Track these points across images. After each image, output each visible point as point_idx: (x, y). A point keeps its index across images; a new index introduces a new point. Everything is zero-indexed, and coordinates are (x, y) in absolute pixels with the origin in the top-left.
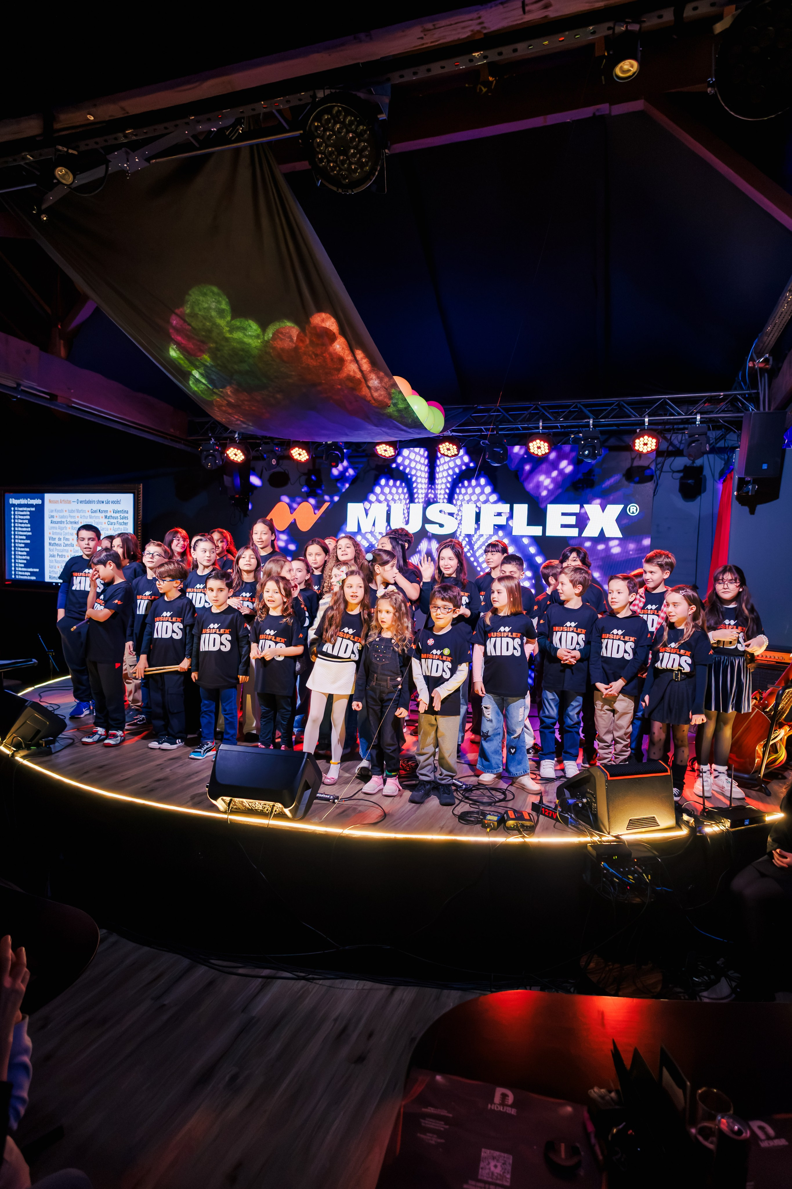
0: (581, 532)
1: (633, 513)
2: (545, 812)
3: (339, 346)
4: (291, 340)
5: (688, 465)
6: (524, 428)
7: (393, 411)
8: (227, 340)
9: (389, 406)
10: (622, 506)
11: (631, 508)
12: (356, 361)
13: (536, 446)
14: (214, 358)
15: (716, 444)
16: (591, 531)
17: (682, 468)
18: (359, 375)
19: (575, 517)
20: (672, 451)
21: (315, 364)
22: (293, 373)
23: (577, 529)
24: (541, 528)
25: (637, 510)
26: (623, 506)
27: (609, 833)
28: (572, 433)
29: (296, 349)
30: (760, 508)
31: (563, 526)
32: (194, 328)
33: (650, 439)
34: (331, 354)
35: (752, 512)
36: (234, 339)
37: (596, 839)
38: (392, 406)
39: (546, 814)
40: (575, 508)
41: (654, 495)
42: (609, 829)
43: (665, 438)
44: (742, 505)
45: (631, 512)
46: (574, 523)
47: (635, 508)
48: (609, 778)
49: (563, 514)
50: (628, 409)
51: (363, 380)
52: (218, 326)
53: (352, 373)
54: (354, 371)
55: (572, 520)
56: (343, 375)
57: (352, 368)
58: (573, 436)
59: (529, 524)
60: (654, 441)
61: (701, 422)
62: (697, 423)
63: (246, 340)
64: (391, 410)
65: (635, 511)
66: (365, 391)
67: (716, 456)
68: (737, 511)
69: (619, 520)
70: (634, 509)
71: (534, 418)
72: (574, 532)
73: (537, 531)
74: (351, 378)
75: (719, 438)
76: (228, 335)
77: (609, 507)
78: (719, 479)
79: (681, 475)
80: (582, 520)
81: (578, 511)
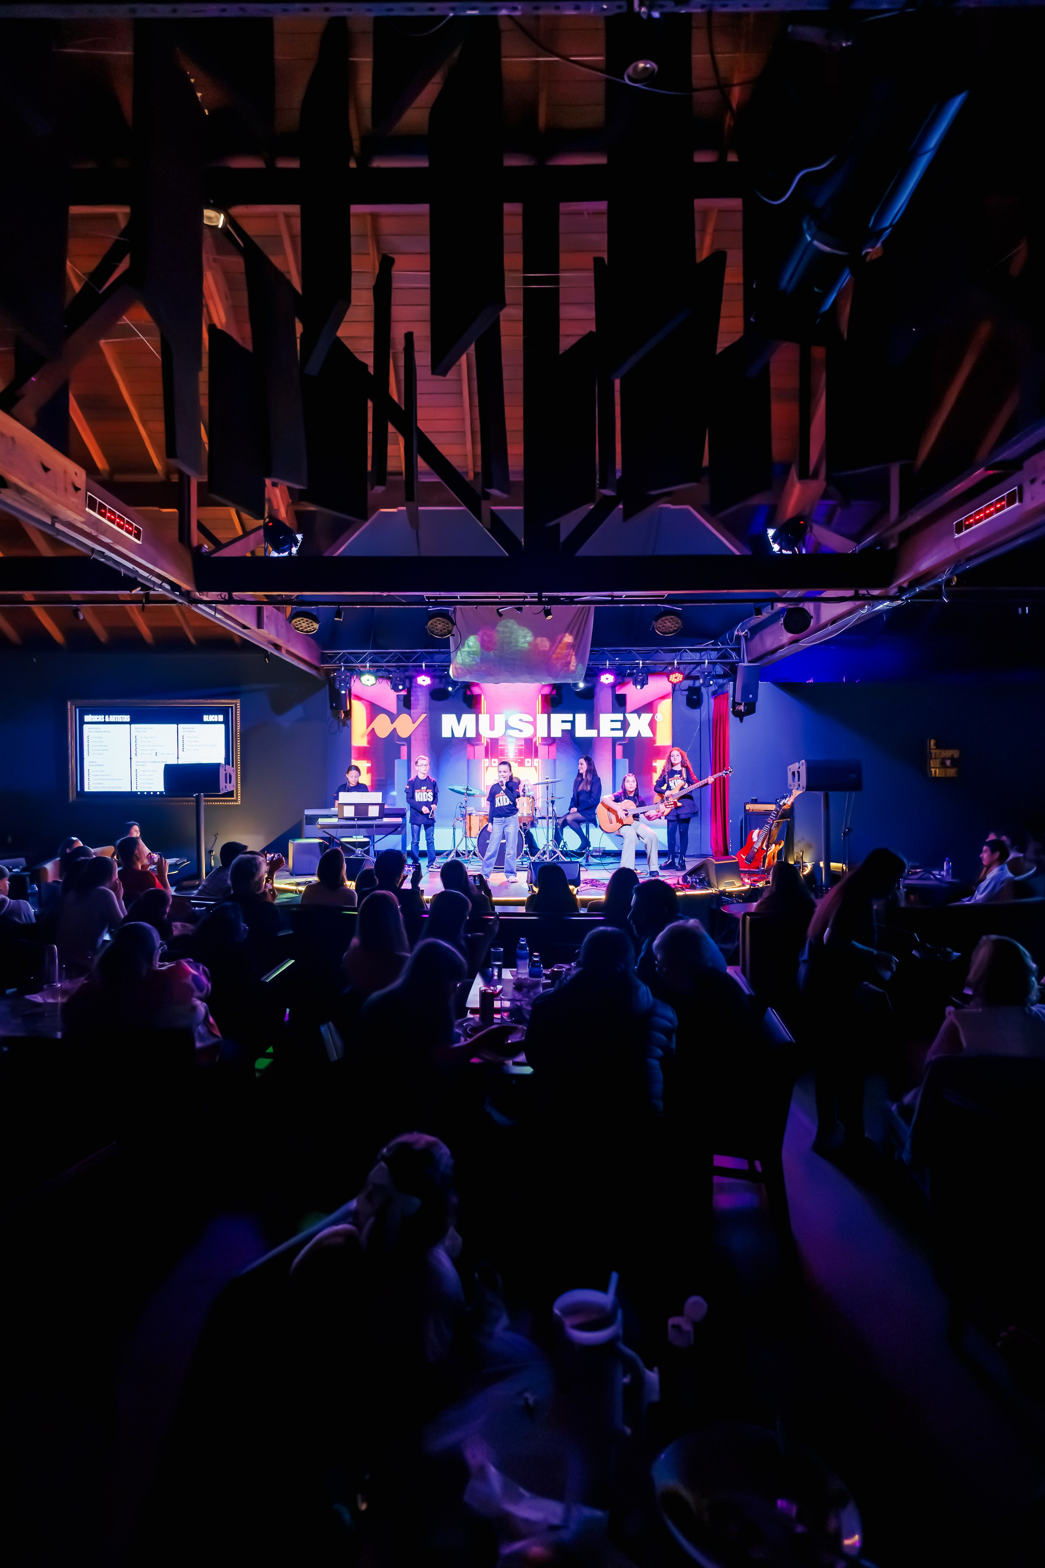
0: (625, 734)
5: (691, 686)
11: (657, 716)
13: (605, 678)
16: (631, 733)
17: (687, 688)
19: (620, 723)
23: (622, 732)
30: (745, 718)
33: (679, 674)
35: (741, 721)
40: (620, 716)
44: (736, 715)
45: (657, 719)
46: (619, 727)
55: (618, 725)
58: (629, 671)
60: (682, 675)
61: (708, 665)
62: (705, 665)
65: (660, 718)
68: (732, 720)
72: (620, 734)
73: (593, 733)
77: (642, 716)
78: (712, 696)
79: (687, 693)
80: (625, 725)
81: (622, 719)
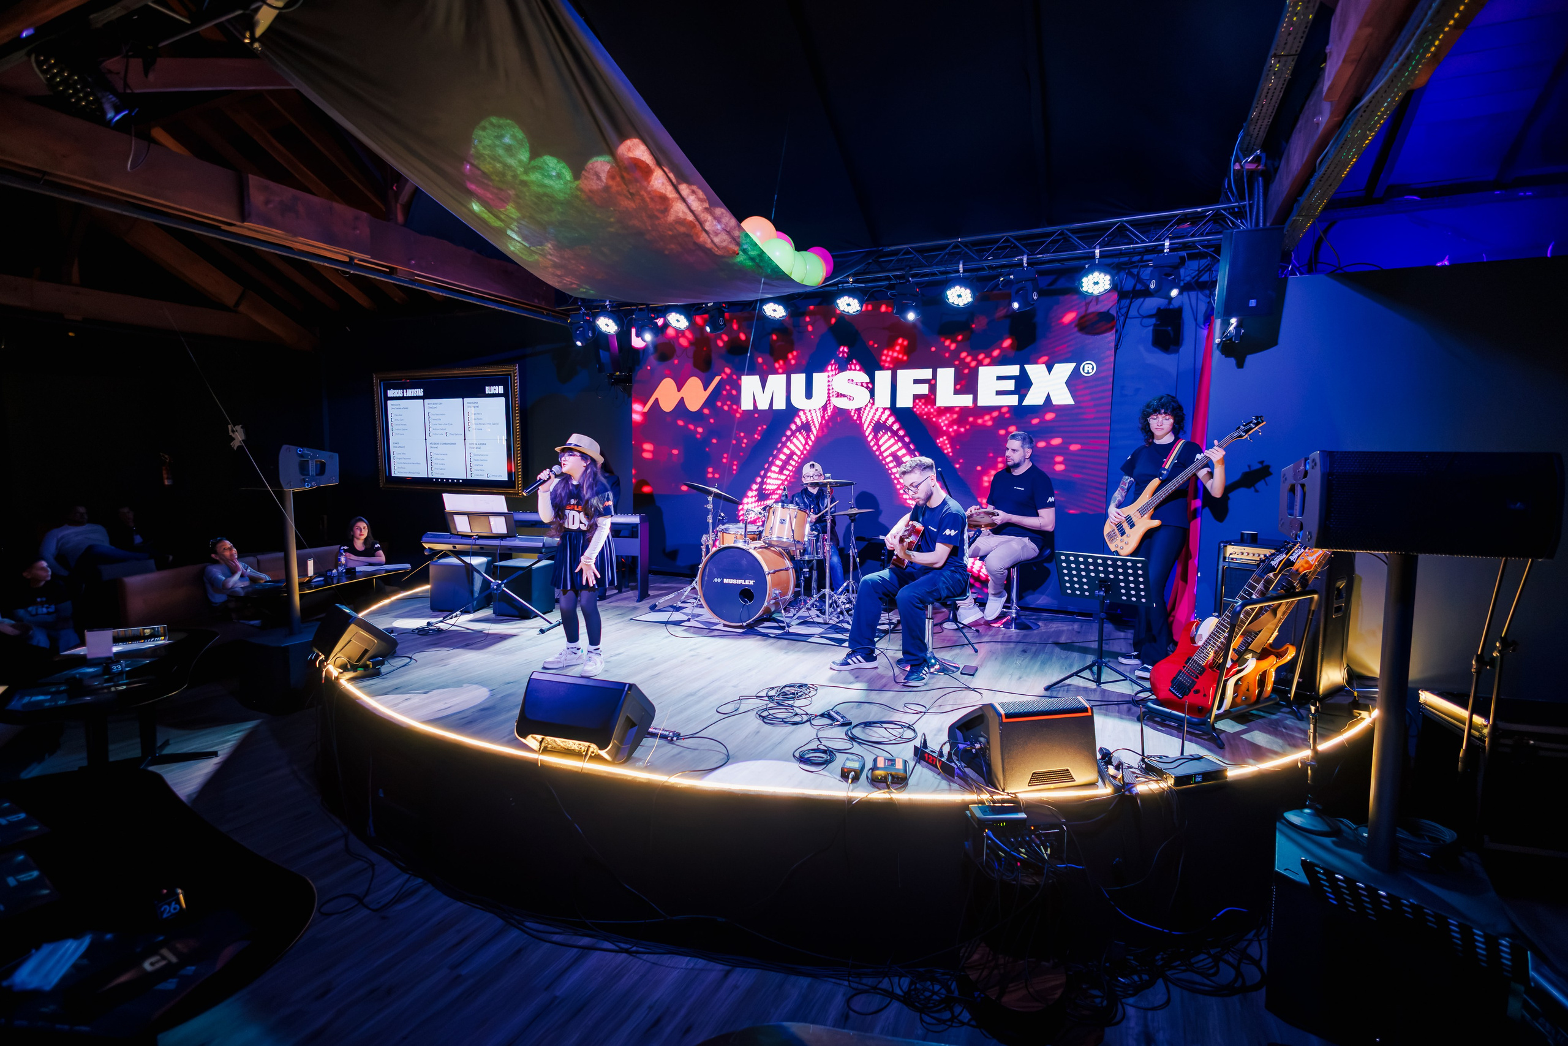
0: (1021, 400)
1: (1088, 373)
2: (929, 758)
3: (659, 181)
4: (599, 178)
6: (942, 273)
7: (745, 260)
8: (524, 183)
9: (738, 254)
10: (1073, 365)
11: (1086, 366)
12: (684, 200)
13: (955, 295)
14: (519, 207)
15: (1200, 278)
16: (1034, 398)
17: (1154, 311)
18: (690, 218)
19: (1013, 381)
20: (1140, 291)
21: (633, 205)
22: (612, 220)
23: (1016, 397)
24: (971, 396)
25: (1093, 369)
26: (1075, 364)
27: (1003, 791)
28: (1001, 275)
29: (607, 189)
30: (1250, 359)
31: (999, 393)
32: (484, 173)
33: (1102, 275)
34: (649, 193)
35: (1239, 364)
36: (533, 182)
37: (985, 797)
38: (741, 253)
39: (930, 761)
40: (1014, 370)
41: (1116, 348)
42: (1004, 785)
43: (1130, 274)
44: (1226, 357)
45: (1086, 371)
46: (1012, 388)
47: (1091, 366)
48: (1005, 720)
49: (999, 378)
50: (1074, 238)
51: (697, 223)
52: (510, 167)
53: (681, 215)
54: (683, 212)
55: (1010, 385)
56: (671, 218)
57: (679, 209)
58: (1002, 279)
59: (956, 392)
60: (1108, 277)
61: (1171, 249)
62: (1165, 251)
63: (547, 181)
64: (741, 258)
65: (1090, 371)
66: (703, 237)
67: (1199, 293)
69: (1069, 383)
70: (1089, 368)
71: (954, 258)
72: (1013, 400)
73: (966, 400)
74: (681, 222)
75: (1202, 270)
76: (525, 178)
77: (1057, 367)
78: (1204, 325)
79: (1153, 321)
80: (1023, 384)
81: (1017, 373)
